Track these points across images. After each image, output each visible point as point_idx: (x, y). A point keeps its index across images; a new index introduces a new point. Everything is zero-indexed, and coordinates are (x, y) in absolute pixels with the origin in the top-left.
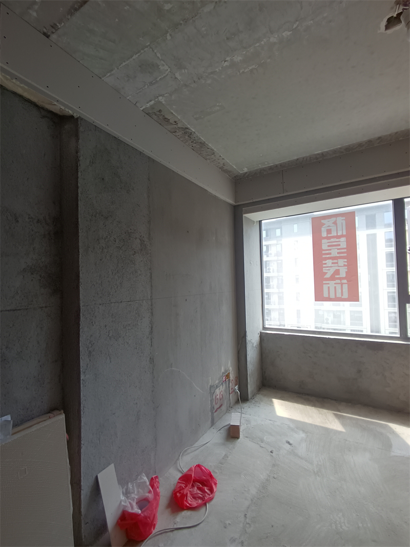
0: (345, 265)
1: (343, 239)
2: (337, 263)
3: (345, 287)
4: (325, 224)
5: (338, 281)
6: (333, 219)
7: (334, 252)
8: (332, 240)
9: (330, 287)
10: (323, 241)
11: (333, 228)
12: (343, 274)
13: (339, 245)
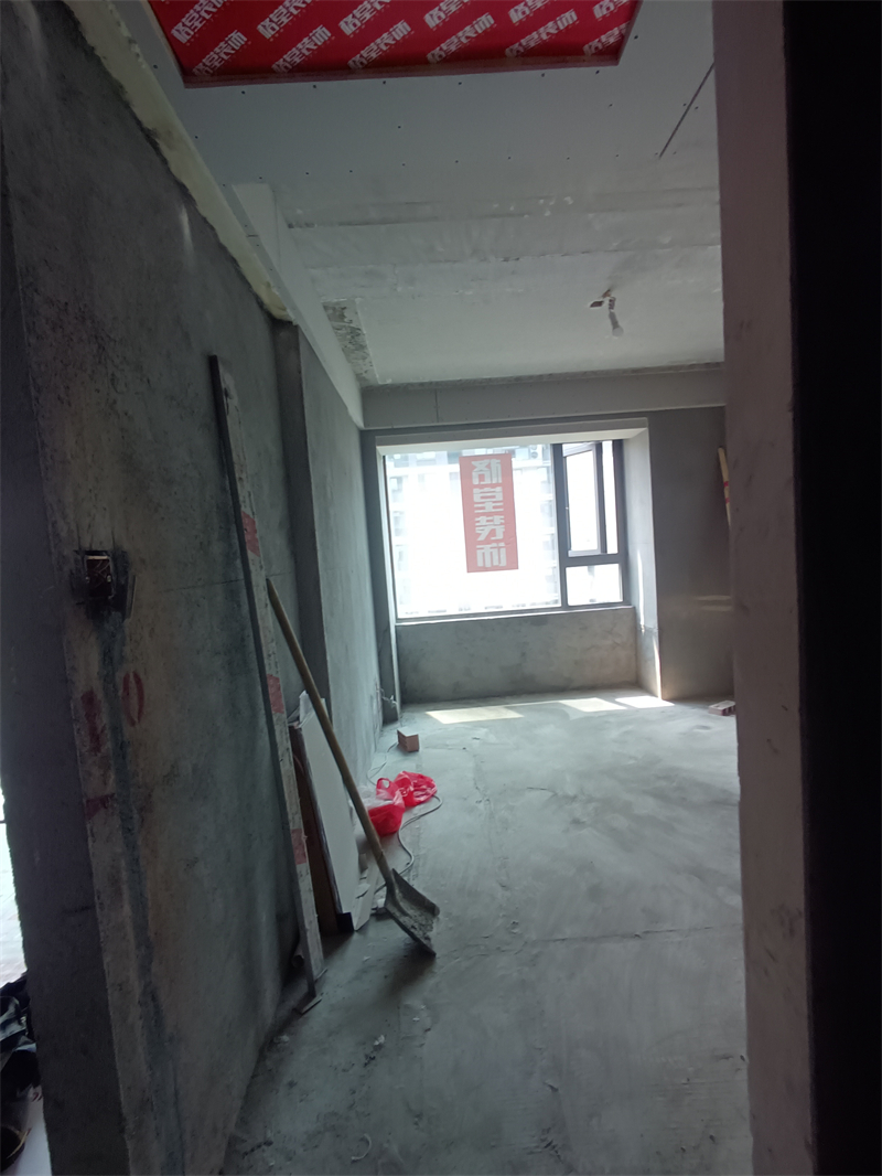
0: (501, 524)
1: (499, 489)
2: (492, 521)
3: (503, 551)
4: (475, 467)
5: (494, 545)
6: (486, 461)
7: (489, 507)
8: (486, 489)
9: (485, 553)
10: (476, 490)
11: (487, 474)
12: (500, 535)
13: (494, 497)
